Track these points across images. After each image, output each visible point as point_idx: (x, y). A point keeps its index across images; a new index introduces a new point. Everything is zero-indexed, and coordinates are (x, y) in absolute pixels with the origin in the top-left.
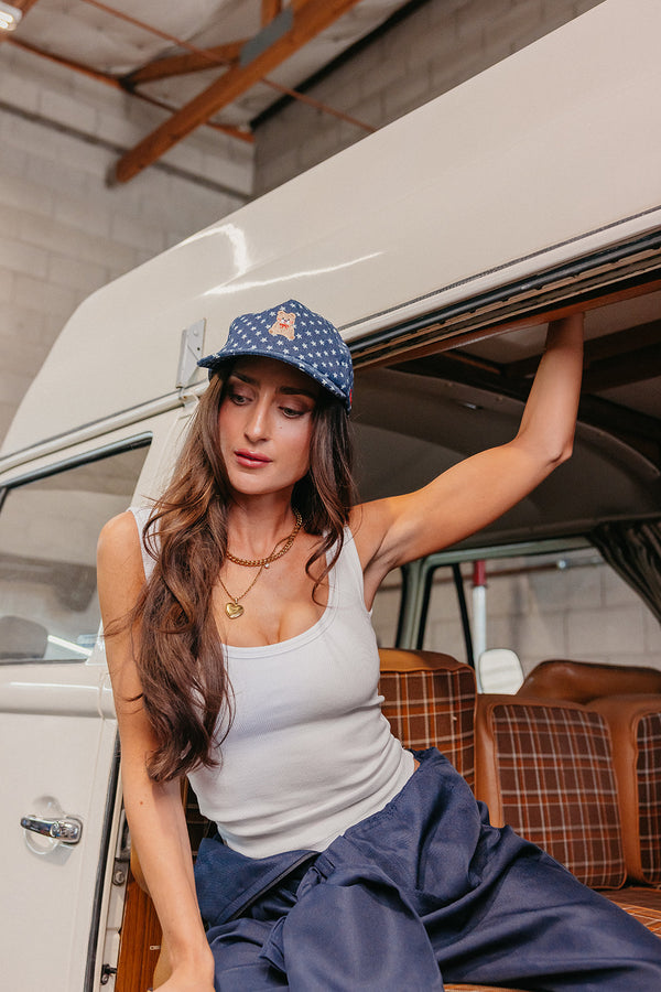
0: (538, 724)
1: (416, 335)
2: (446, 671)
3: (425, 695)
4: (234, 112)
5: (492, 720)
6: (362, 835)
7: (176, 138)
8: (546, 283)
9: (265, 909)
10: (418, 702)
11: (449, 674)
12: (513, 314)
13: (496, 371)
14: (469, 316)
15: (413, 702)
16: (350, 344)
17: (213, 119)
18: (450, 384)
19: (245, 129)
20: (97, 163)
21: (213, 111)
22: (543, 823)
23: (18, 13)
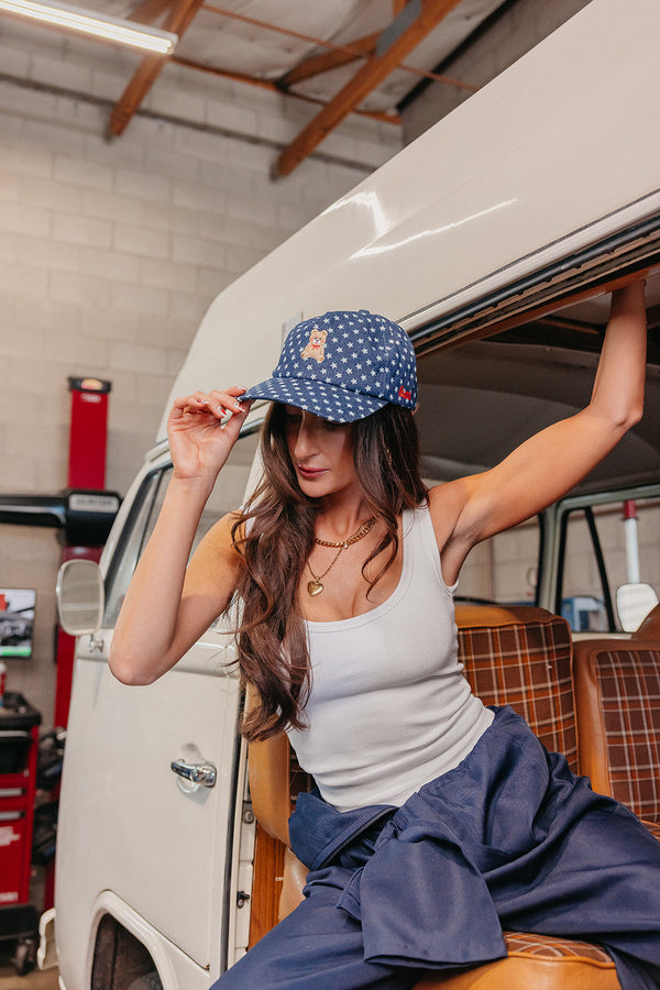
0: (645, 668)
1: (474, 319)
2: (539, 623)
3: (518, 647)
4: (379, 98)
5: (595, 666)
6: (435, 792)
7: (326, 130)
8: (583, 262)
9: (352, 857)
10: (512, 653)
11: (542, 626)
12: (561, 292)
13: (595, 332)
14: (517, 298)
15: (506, 654)
16: (411, 333)
17: (361, 107)
18: (548, 349)
19: (392, 112)
20: (262, 160)
21: (360, 98)
22: (651, 761)
23: (174, 37)
